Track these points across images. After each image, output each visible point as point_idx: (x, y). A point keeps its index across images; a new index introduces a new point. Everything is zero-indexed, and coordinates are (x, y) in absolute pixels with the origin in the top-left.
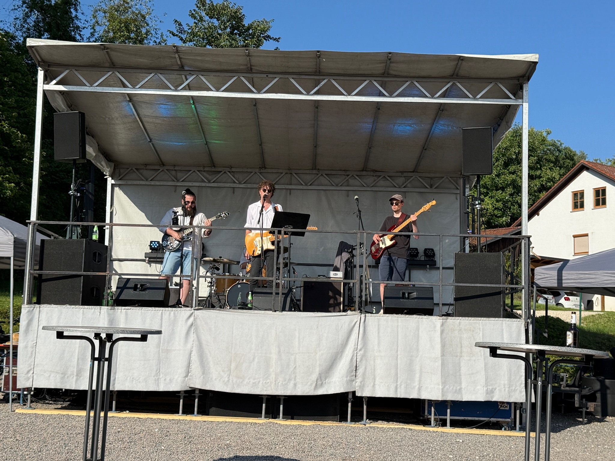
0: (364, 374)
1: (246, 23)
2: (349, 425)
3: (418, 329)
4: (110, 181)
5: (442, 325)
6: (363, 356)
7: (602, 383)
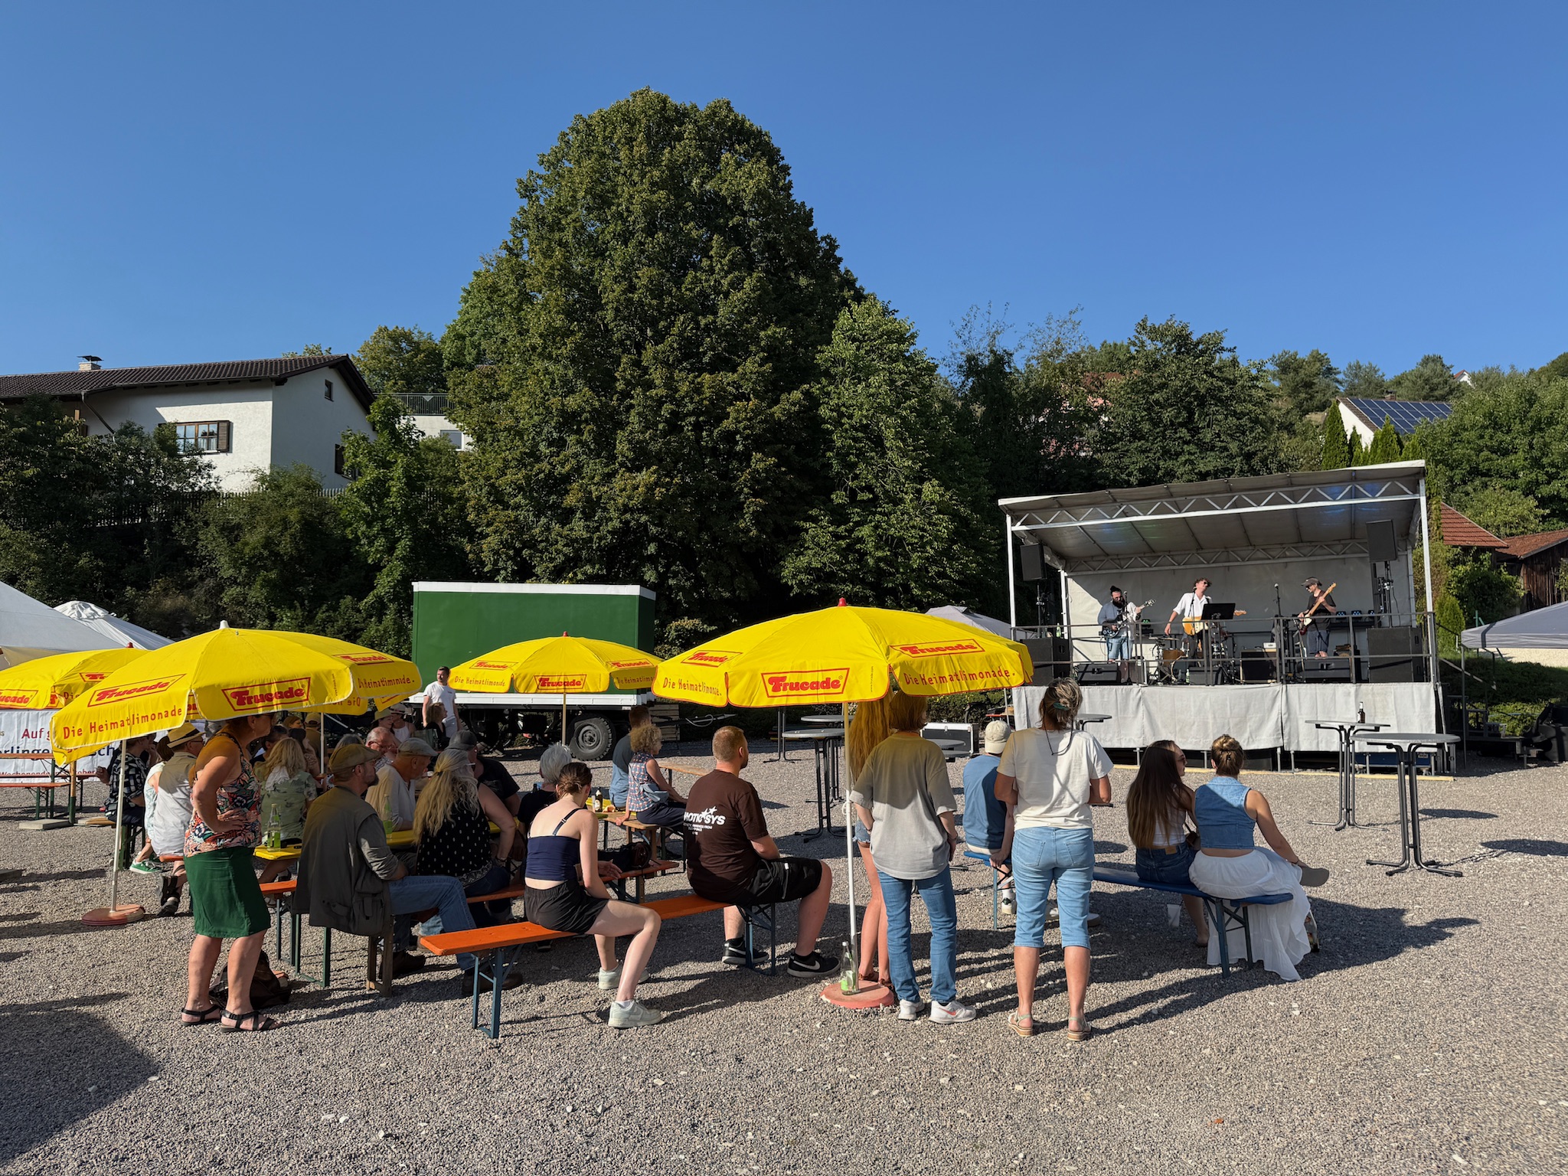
0: (1289, 734)
1: (1195, 338)
2: (1281, 774)
3: (1334, 694)
4: (1063, 574)
5: (1356, 691)
6: (1288, 719)
7: (1558, 730)
